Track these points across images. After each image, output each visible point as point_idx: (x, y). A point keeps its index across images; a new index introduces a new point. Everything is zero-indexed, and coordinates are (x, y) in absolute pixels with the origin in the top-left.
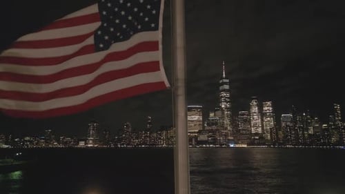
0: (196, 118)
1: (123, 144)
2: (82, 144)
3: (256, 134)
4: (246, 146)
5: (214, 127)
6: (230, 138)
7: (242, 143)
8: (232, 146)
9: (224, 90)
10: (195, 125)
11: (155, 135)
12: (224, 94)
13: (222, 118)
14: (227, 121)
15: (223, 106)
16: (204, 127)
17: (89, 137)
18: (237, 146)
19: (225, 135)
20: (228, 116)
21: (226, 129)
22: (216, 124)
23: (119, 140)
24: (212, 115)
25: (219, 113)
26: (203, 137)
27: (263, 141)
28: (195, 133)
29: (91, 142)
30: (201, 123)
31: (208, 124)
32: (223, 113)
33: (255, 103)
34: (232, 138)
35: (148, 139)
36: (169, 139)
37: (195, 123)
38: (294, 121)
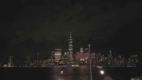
0: (59, 54)
1: (26, 66)
2: (5, 66)
3: (82, 61)
4: (78, 66)
5: (66, 58)
6: (72, 63)
7: (77, 65)
8: (73, 66)
9: (71, 43)
10: (58, 57)
11: (41, 62)
12: (70, 45)
13: (69, 55)
14: (71, 56)
15: (70, 50)
16: (62, 58)
17: (9, 62)
18: (75, 66)
19: (70, 62)
20: (71, 54)
21: (71, 59)
22: (67, 57)
23: (24, 64)
24: (65, 53)
25: (68, 52)
26: (61, 63)
27: (84, 64)
28: (58, 61)
29: (10, 64)
30: (61, 57)
31: (64, 57)
32: (70, 53)
33: (82, 49)
34: (73, 63)
35: (37, 63)
36: (47, 63)
37: (58, 56)
38: (96, 56)
